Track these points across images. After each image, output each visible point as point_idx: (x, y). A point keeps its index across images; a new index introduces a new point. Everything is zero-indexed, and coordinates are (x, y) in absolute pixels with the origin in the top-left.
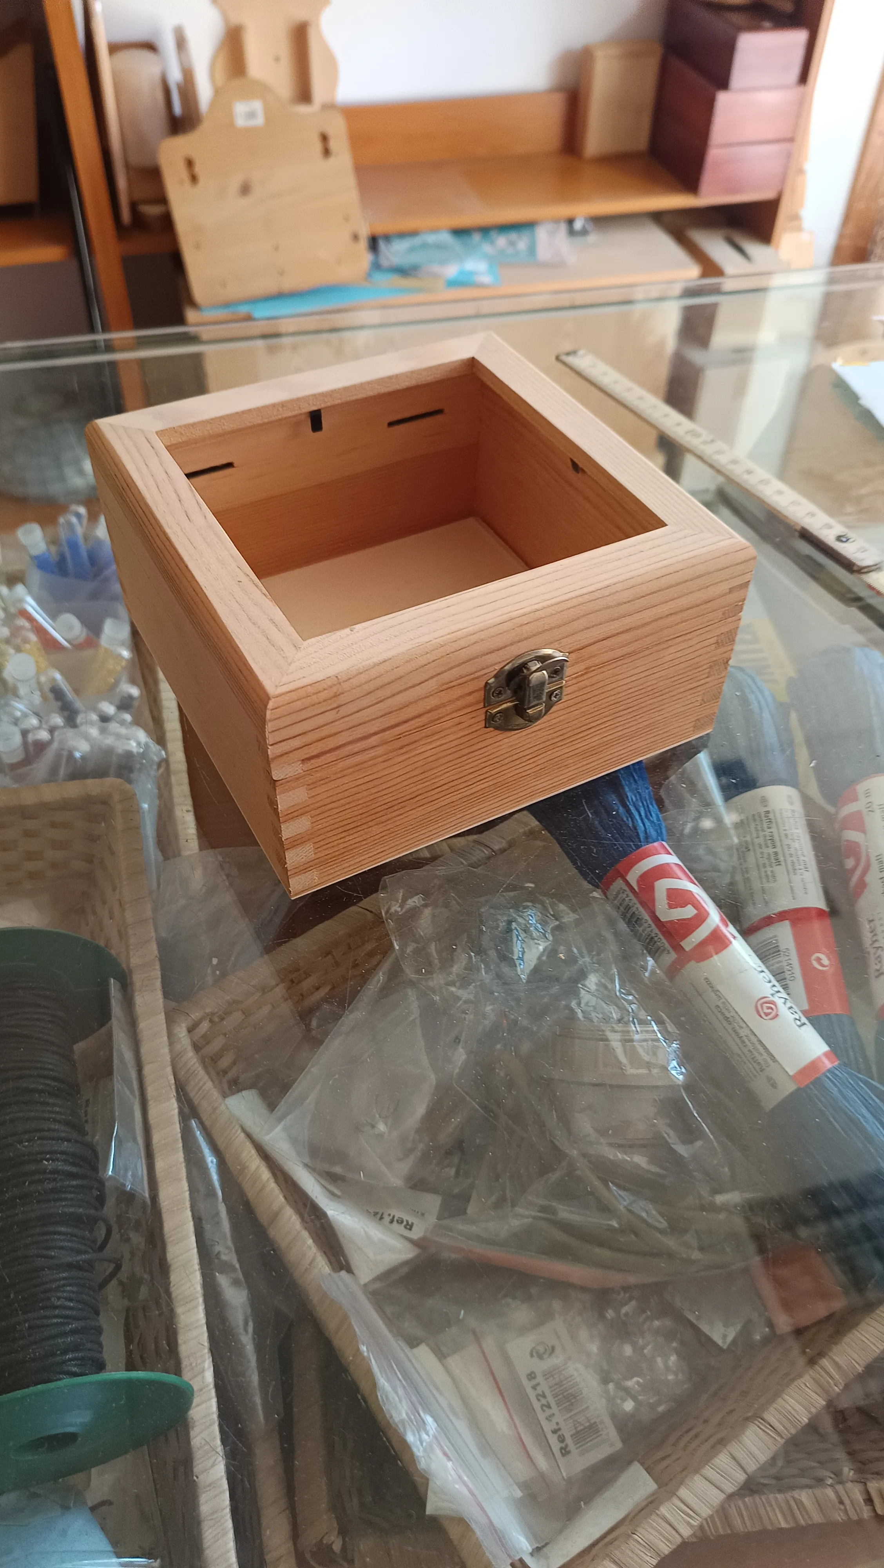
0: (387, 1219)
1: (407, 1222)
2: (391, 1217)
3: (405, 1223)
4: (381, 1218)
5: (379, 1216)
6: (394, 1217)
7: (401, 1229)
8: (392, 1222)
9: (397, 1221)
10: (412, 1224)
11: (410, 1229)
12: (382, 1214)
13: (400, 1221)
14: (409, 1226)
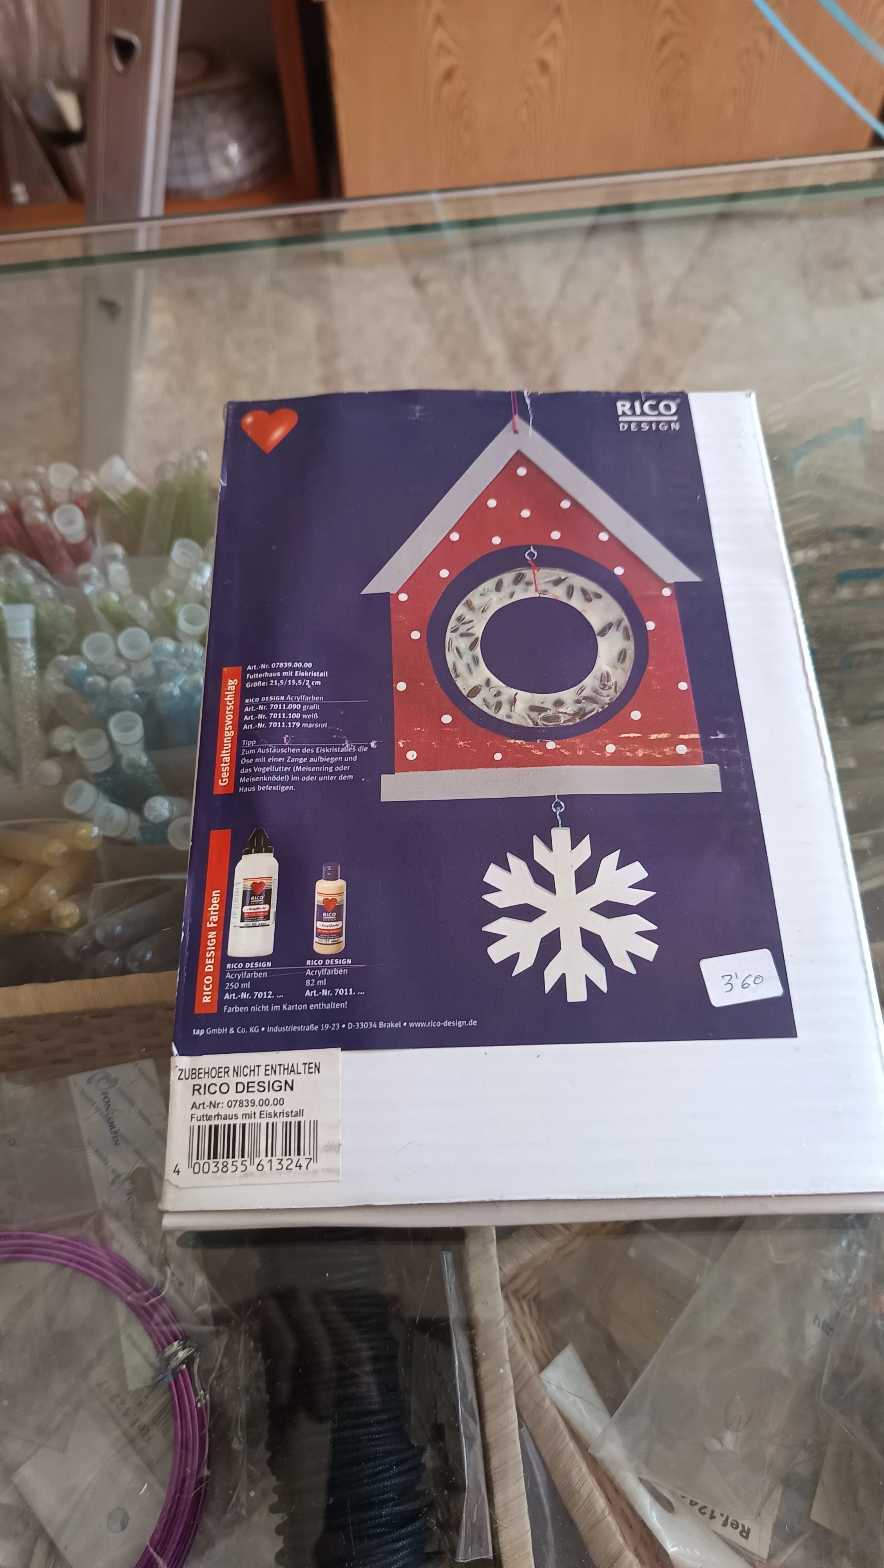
0: (720, 1520)
1: (743, 1526)
2: (724, 1518)
3: (740, 1528)
4: (712, 1517)
5: (708, 1512)
6: (727, 1518)
7: (734, 1535)
8: (725, 1524)
9: (732, 1525)
10: (749, 1530)
11: (747, 1538)
12: (713, 1512)
13: (735, 1526)
14: (746, 1534)
